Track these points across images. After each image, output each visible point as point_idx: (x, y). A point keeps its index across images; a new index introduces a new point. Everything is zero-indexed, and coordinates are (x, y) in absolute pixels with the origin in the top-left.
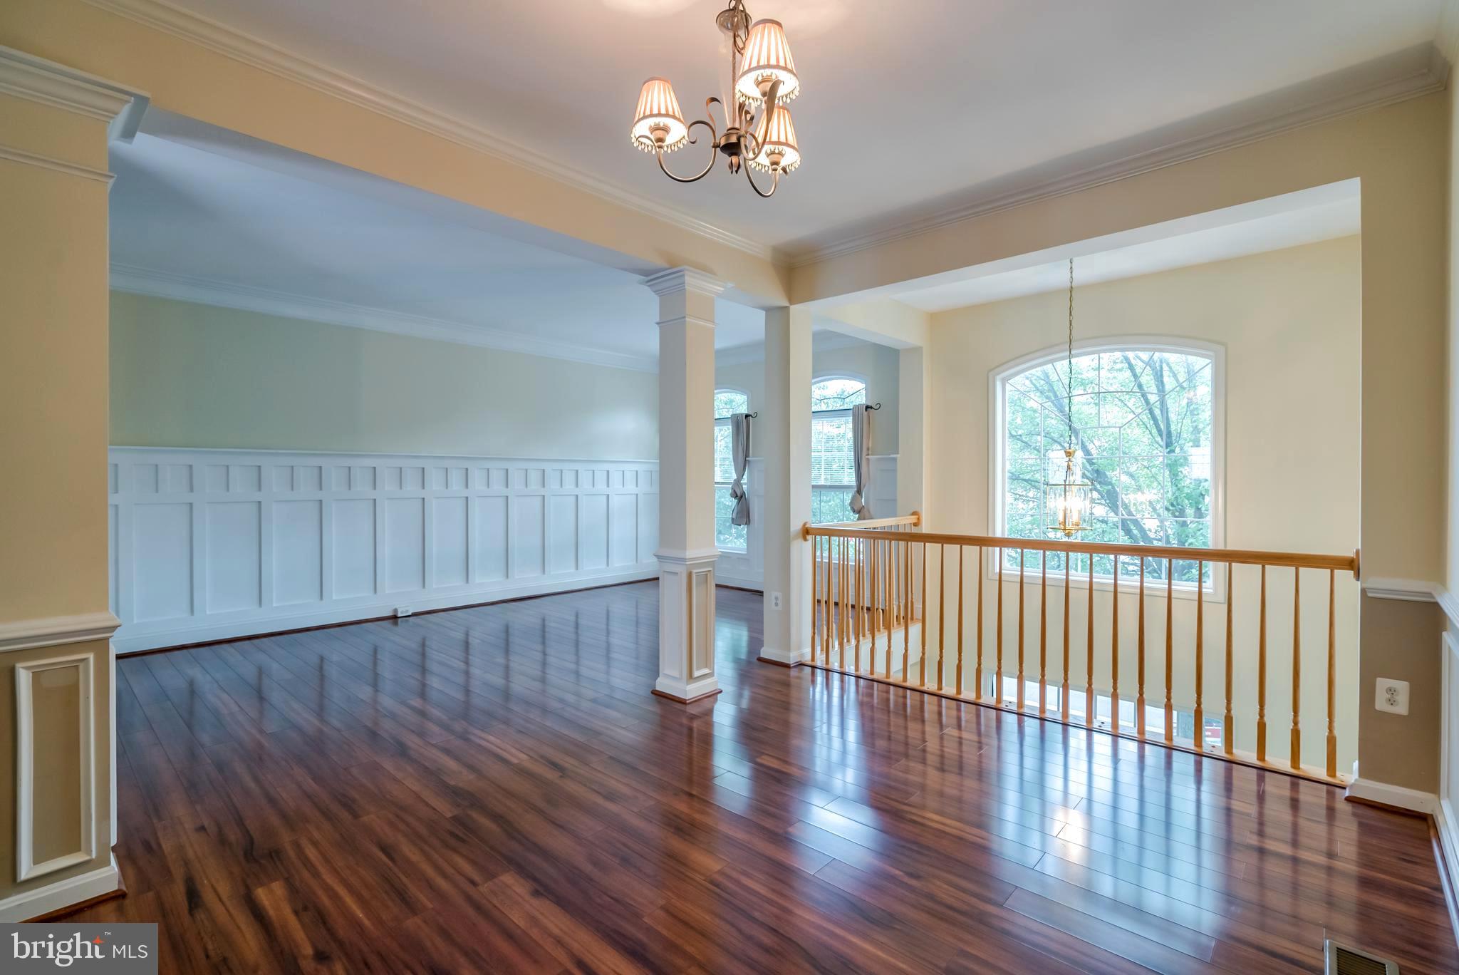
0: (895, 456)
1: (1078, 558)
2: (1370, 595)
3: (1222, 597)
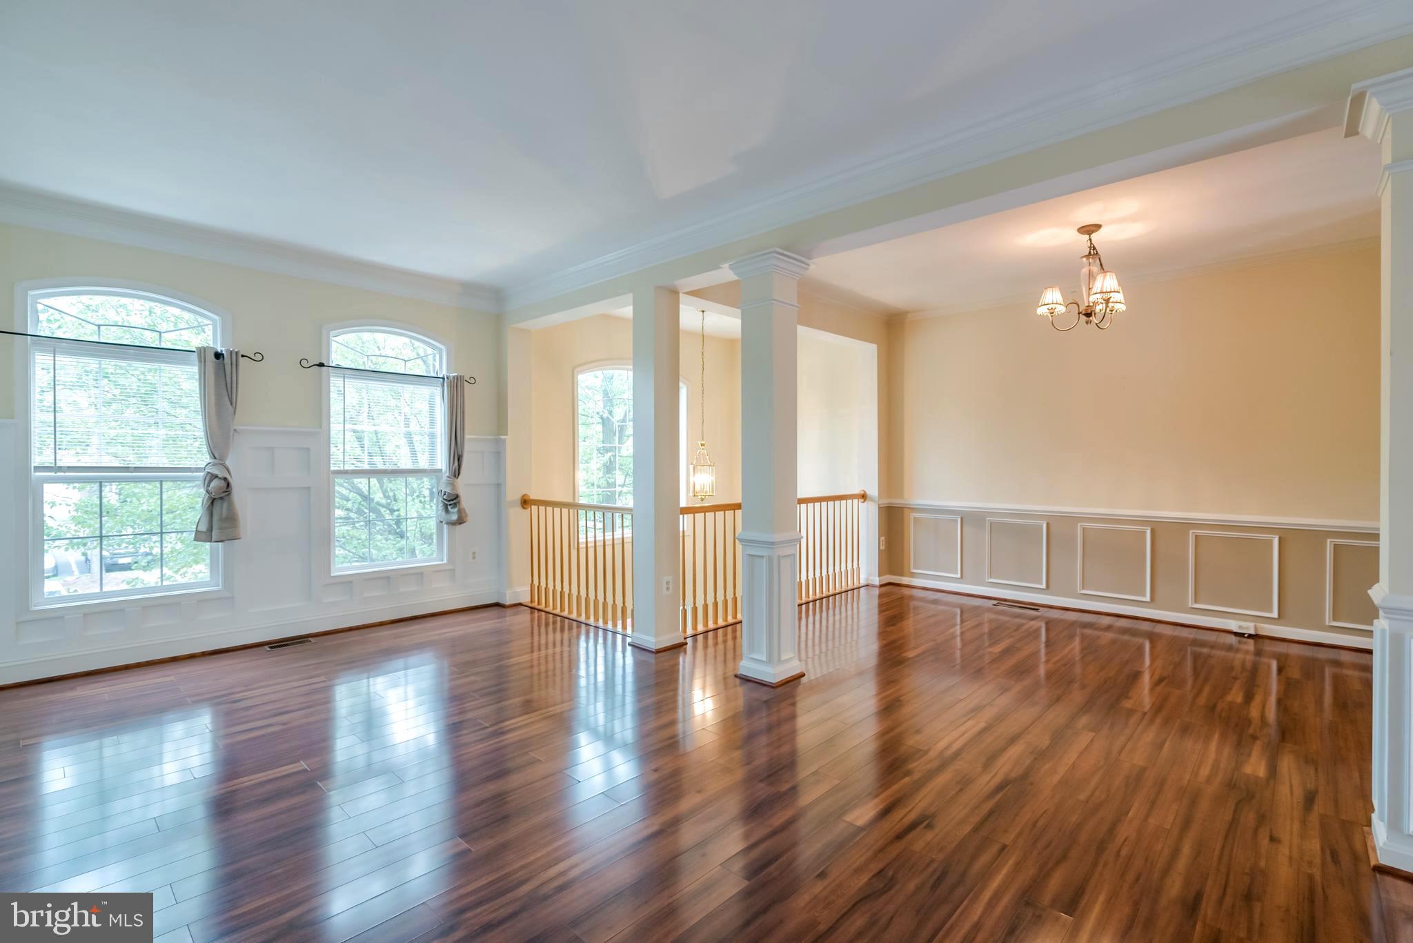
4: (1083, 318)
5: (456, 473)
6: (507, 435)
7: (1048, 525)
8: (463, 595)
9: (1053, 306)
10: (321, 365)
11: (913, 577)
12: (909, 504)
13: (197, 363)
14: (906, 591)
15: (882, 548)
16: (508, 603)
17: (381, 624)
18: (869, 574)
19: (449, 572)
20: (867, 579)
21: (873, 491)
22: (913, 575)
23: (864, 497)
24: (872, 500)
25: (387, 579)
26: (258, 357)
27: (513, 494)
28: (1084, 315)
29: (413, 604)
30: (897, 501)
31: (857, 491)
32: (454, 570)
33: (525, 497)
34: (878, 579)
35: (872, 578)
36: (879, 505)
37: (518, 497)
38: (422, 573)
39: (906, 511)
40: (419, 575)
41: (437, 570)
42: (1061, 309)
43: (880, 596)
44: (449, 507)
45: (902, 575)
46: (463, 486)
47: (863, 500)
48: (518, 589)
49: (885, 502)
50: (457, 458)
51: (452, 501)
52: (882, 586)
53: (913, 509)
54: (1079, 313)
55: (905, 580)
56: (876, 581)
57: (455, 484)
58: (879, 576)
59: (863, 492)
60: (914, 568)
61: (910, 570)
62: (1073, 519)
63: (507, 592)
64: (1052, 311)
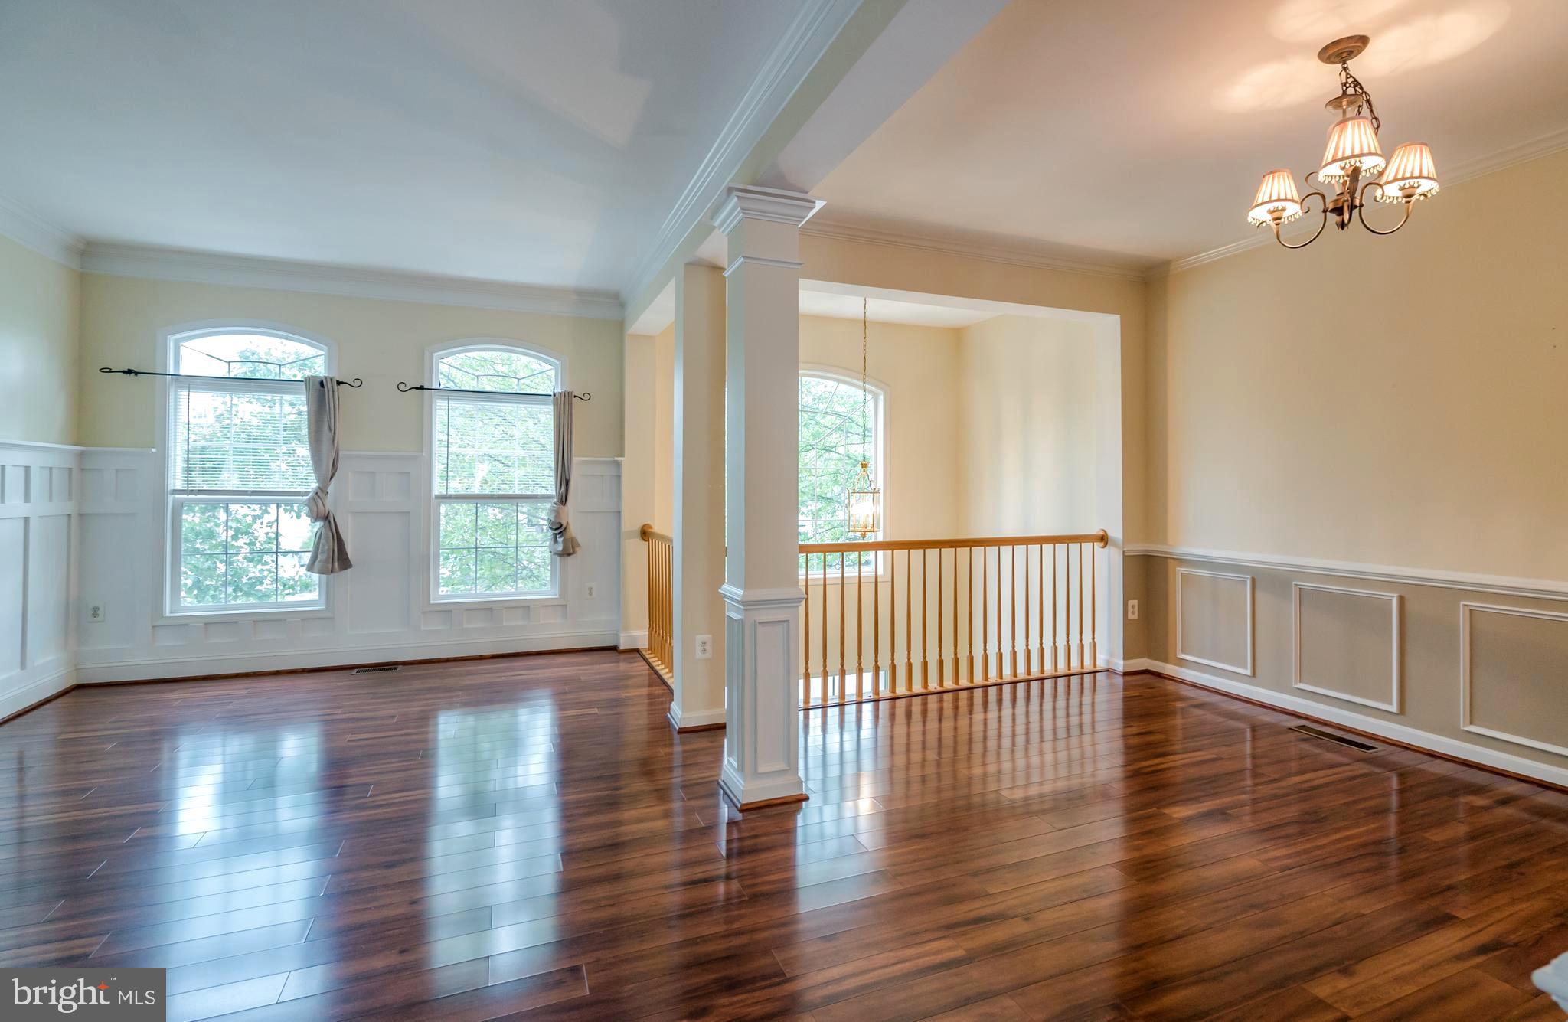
0: (619, 459)
1: (833, 558)
2: (1127, 554)
3: (889, 578)
4: (1333, 218)
5: (563, 500)
6: (622, 455)
7: (1402, 600)
8: (575, 635)
9: (1280, 205)
10: (422, 388)
11: (1181, 665)
12: (1176, 554)
13: (305, 391)
14: (1171, 687)
15: (1133, 616)
16: (622, 647)
17: (481, 658)
18: (1111, 654)
19: (560, 607)
20: (1108, 662)
21: (1116, 532)
22: (1181, 663)
23: (1104, 539)
24: (1115, 545)
25: (488, 610)
26: (358, 384)
27: (631, 523)
28: (1333, 211)
29: (514, 640)
30: (1157, 548)
31: (1095, 530)
32: (566, 605)
33: (645, 528)
34: (1121, 662)
35: (1115, 660)
36: (1124, 552)
37: (637, 526)
38: (529, 607)
39: (1171, 563)
40: (525, 608)
41: (545, 605)
42: (1293, 210)
43: (1126, 688)
44: (558, 536)
45: (1166, 660)
46: (571, 515)
47: (1102, 544)
48: (635, 633)
49: (1138, 547)
50: (564, 482)
51: (559, 529)
52: (1126, 674)
53: (1182, 562)
54: (1325, 211)
55: (1169, 669)
56: (1120, 665)
57: (561, 511)
58: (1124, 659)
59: (1102, 533)
60: (1183, 652)
61: (1176, 655)
62: (1453, 593)
63: (622, 635)
64: (1276, 215)
